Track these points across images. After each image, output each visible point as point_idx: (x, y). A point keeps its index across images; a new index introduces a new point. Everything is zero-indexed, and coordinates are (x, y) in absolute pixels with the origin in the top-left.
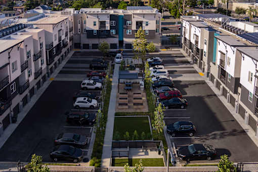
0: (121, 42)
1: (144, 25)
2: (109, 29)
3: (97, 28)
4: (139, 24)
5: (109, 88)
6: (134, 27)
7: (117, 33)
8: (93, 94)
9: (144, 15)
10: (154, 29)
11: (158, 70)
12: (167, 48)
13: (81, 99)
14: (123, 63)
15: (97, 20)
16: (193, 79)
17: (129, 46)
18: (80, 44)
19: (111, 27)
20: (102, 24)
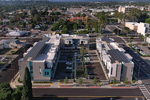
0: (76, 48)
1: (84, 42)
2: (72, 44)
3: (68, 43)
4: (82, 42)
5: (74, 64)
6: (80, 43)
7: (75, 45)
8: (70, 66)
9: (84, 39)
10: (87, 44)
11: (87, 59)
12: (91, 50)
13: (68, 67)
14: (77, 56)
15: (68, 41)
16: (97, 62)
17: (79, 49)
18: (62, 49)
19: (73, 43)
20: (70, 42)
